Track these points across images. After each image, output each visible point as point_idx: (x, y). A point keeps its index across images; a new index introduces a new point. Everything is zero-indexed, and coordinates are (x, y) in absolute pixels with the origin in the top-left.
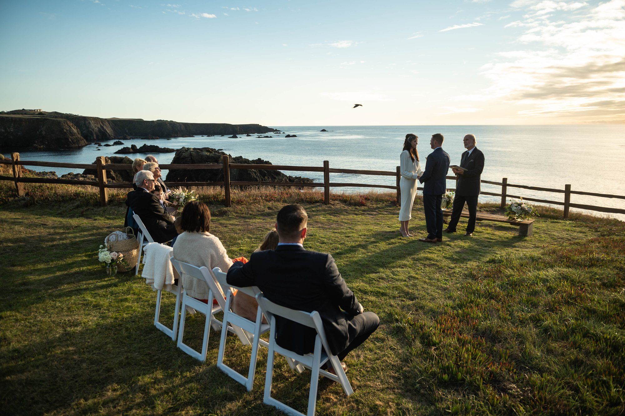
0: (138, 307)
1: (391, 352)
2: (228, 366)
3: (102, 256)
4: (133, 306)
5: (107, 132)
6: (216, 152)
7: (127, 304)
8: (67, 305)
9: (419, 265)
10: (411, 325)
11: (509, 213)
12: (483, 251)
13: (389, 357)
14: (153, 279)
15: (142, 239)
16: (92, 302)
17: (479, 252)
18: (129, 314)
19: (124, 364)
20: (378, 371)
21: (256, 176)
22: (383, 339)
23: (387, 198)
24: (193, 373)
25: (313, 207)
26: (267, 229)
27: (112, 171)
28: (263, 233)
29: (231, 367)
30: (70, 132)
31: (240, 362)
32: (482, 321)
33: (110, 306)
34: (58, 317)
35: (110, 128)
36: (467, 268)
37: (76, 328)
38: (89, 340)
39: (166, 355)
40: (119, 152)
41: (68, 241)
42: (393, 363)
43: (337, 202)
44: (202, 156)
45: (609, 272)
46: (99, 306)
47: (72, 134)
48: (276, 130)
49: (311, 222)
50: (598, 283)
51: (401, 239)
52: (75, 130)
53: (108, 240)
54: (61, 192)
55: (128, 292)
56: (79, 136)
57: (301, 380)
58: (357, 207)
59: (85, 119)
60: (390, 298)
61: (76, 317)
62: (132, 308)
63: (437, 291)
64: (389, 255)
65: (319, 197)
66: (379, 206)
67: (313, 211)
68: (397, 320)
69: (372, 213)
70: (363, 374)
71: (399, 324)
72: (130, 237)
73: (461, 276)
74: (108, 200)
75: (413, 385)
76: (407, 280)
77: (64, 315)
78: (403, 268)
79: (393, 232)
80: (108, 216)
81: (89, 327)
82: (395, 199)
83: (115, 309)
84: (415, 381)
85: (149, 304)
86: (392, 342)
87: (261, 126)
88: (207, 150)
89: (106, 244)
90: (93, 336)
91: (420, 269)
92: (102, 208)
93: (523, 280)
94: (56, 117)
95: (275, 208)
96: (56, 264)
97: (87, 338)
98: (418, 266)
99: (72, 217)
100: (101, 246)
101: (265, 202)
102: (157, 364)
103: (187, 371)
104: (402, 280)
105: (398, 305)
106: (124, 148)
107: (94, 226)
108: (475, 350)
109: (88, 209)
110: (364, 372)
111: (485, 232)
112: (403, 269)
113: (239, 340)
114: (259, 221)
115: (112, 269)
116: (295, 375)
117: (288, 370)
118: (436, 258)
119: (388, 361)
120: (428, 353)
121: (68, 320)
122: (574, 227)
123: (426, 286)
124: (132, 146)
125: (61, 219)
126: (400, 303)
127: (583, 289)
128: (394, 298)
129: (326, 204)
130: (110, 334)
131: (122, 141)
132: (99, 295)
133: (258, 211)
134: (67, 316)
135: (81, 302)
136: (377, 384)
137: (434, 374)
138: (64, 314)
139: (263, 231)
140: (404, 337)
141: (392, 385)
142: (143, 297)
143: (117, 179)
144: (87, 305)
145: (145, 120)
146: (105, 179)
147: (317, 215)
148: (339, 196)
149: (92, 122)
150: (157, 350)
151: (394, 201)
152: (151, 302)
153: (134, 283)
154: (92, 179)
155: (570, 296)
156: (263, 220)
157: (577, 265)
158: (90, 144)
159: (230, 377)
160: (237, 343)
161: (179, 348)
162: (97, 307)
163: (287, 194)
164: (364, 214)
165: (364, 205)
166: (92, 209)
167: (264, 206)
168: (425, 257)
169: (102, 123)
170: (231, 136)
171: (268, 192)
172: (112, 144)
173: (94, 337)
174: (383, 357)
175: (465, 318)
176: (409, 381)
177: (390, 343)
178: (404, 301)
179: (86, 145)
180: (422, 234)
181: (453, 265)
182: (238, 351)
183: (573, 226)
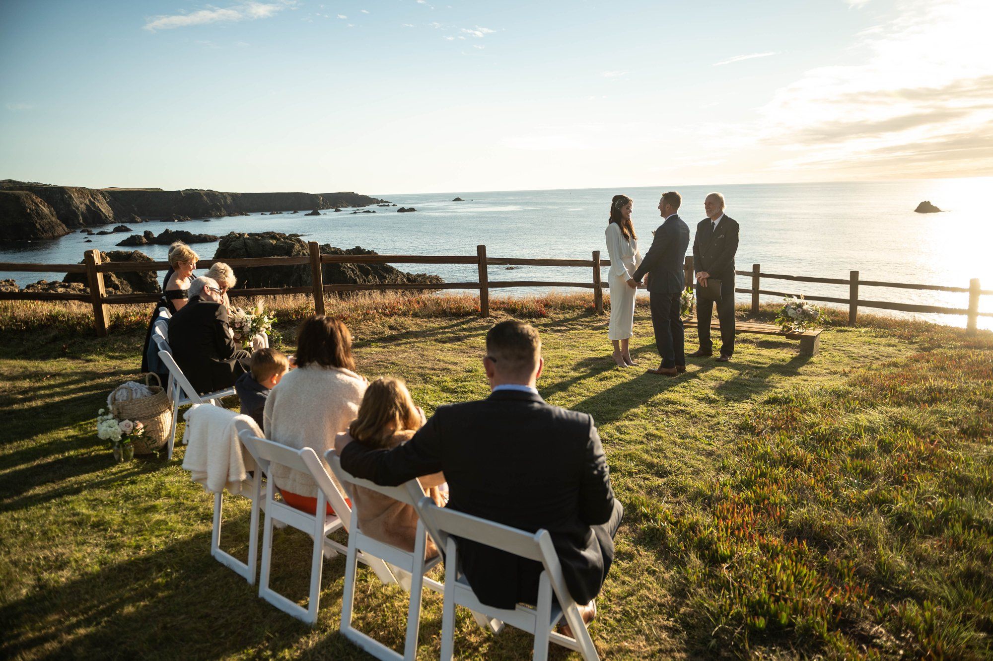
0: (178, 522)
1: (651, 579)
2: (361, 630)
3: (104, 428)
4: (168, 520)
5: (102, 212)
6: (287, 238)
7: (157, 517)
8: (42, 526)
9: (658, 412)
10: (672, 524)
11: (783, 320)
12: (752, 383)
13: (649, 589)
14: (205, 472)
15: (177, 393)
16: (89, 517)
17: (749, 386)
18: (161, 536)
19: (159, 641)
20: (637, 617)
21: (354, 275)
22: (630, 554)
23: (579, 302)
24: (296, 651)
25: (463, 323)
26: (393, 363)
27: (114, 276)
28: (387, 371)
29: (367, 633)
30: (38, 213)
31: (384, 621)
32: (792, 510)
33: (126, 523)
34: (24, 550)
35: (106, 205)
36: (736, 414)
37: (60, 573)
38: (87, 597)
39: (239, 615)
40: (123, 244)
41: (39, 403)
42: (658, 600)
43: (500, 312)
44: (264, 245)
45: (964, 411)
46: (102, 525)
47: (40, 215)
48: (382, 201)
49: (463, 347)
50: (956, 430)
51: (617, 370)
52: (46, 210)
53: (114, 399)
54: (22, 314)
55: (157, 492)
56: (54, 219)
57: (501, 648)
58: (534, 320)
59: (62, 190)
60: (624, 476)
61: (60, 550)
62: (167, 523)
63: (699, 457)
64: (605, 399)
65: (470, 306)
66: (568, 316)
67: (464, 330)
68: (646, 516)
69: (559, 328)
70: (610, 625)
71: (652, 523)
72: (154, 392)
73: (730, 429)
74: (110, 327)
75: (705, 641)
76: (645, 440)
77: (35, 548)
78: (631, 420)
79: (602, 359)
80: (111, 354)
81: (86, 570)
82: (593, 304)
83: (132, 529)
84: (706, 634)
85: (197, 515)
86: (647, 558)
87: (357, 194)
88: (272, 235)
89: (110, 407)
90: (94, 586)
91: (661, 420)
92: (99, 340)
93: (836, 431)
94: (11, 189)
95: (401, 326)
96: (19, 447)
97: (82, 592)
98: (657, 416)
99: (44, 358)
100: (101, 411)
101: (383, 318)
102: (223, 635)
103: (283, 648)
104: (636, 442)
105: (640, 487)
106: (132, 236)
107: (87, 373)
108: (796, 565)
109: (74, 343)
110: (612, 621)
111: (745, 351)
112: (633, 423)
113: (373, 574)
114: (377, 349)
115: (124, 451)
116: (488, 639)
117: (473, 629)
118: (682, 400)
119: (650, 596)
120: (716, 575)
121: (45, 558)
122: (876, 337)
123: (678, 450)
124: (145, 232)
125: (24, 363)
126: (642, 483)
127: (934, 441)
128: (630, 474)
129: (484, 317)
130: (127, 579)
131: (128, 226)
132: (102, 502)
133: (373, 333)
134: (42, 548)
135: (68, 519)
136: (641, 644)
137: (738, 618)
138: (36, 544)
139: (386, 367)
140: (665, 548)
141: (666, 644)
142: (185, 502)
143: (123, 289)
144: (80, 523)
145: (165, 189)
146: (102, 290)
147: (470, 336)
148: (503, 303)
149: (75, 196)
150: (222, 607)
151: (591, 307)
152: (201, 510)
153: (167, 475)
154: (80, 290)
155: (919, 455)
156: (384, 347)
157: (910, 400)
158: (75, 232)
159: (368, 654)
160: (371, 581)
161: (263, 599)
162: (100, 526)
163: (418, 302)
164: (546, 330)
165: (544, 317)
166: (82, 343)
167: (383, 324)
168: (664, 400)
169: (92, 196)
170: (310, 212)
171: (386, 302)
172: (112, 230)
173: (96, 589)
174: (639, 590)
175: (761, 505)
176: (695, 633)
177: (644, 560)
178: (648, 479)
179: (68, 233)
180: (649, 359)
181: (713, 412)
182: (376, 598)
183: (873, 336)
